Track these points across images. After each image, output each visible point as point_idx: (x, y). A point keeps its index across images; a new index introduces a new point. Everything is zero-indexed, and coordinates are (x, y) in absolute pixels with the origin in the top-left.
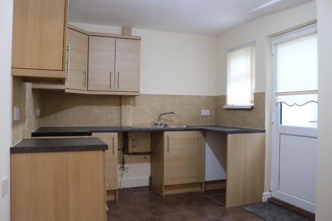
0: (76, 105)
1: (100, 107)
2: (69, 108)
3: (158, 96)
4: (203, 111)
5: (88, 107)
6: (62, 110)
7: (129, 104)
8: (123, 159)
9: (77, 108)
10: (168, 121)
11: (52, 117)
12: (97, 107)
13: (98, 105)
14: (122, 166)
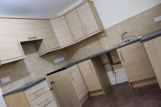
0: (80, 48)
1: (89, 45)
2: (77, 51)
3: (118, 24)
4: (155, 19)
5: (85, 47)
6: (75, 53)
7: (103, 37)
8: (112, 68)
9: (80, 50)
10: (130, 36)
11: (72, 57)
12: (88, 45)
13: (88, 44)
14: (113, 72)
